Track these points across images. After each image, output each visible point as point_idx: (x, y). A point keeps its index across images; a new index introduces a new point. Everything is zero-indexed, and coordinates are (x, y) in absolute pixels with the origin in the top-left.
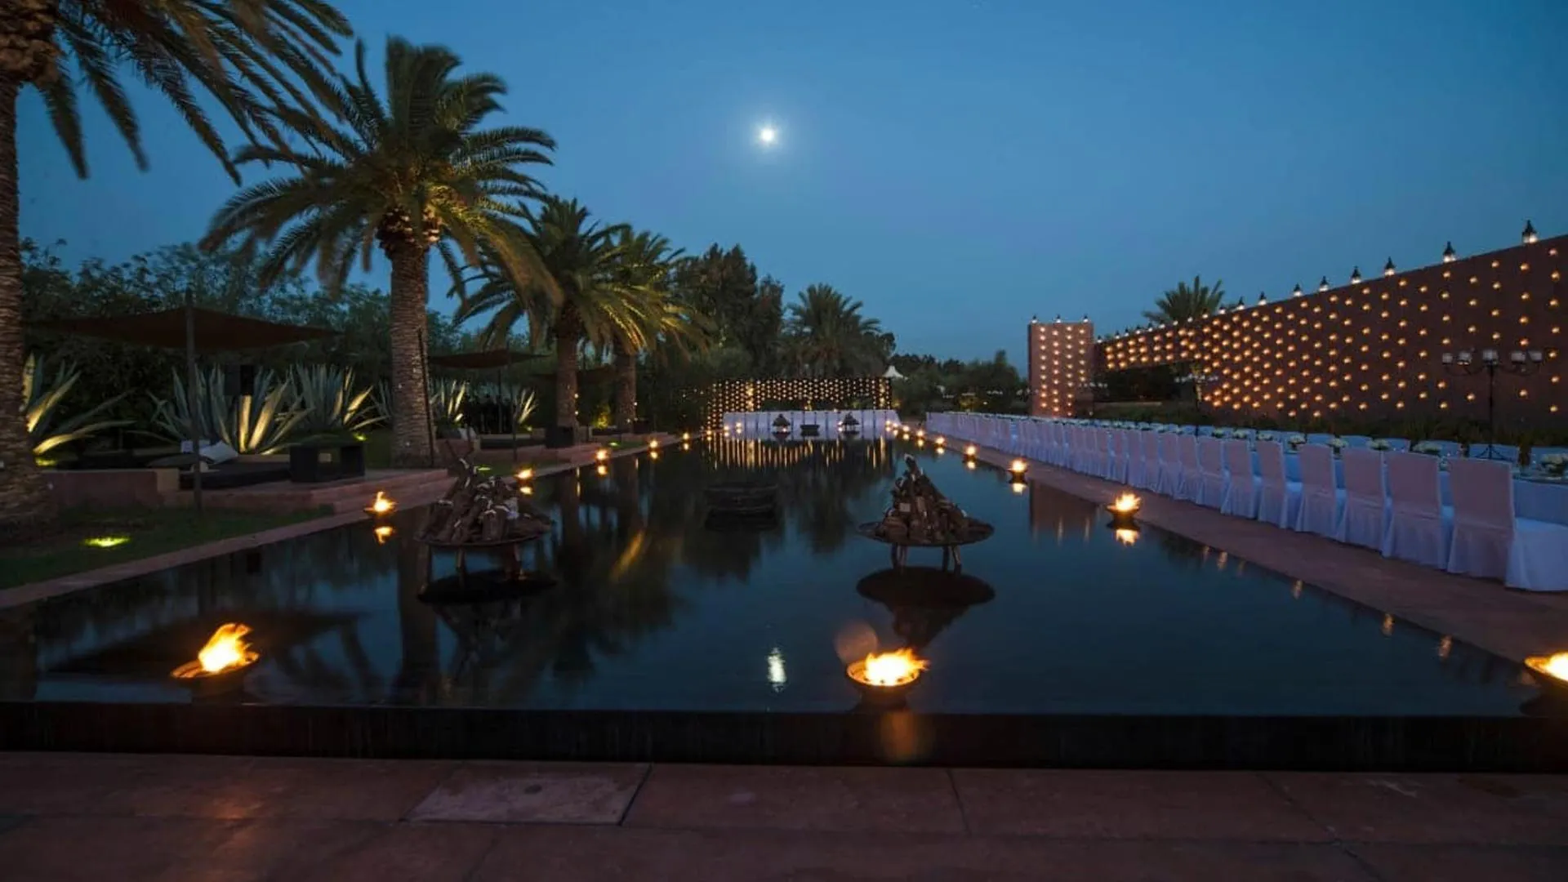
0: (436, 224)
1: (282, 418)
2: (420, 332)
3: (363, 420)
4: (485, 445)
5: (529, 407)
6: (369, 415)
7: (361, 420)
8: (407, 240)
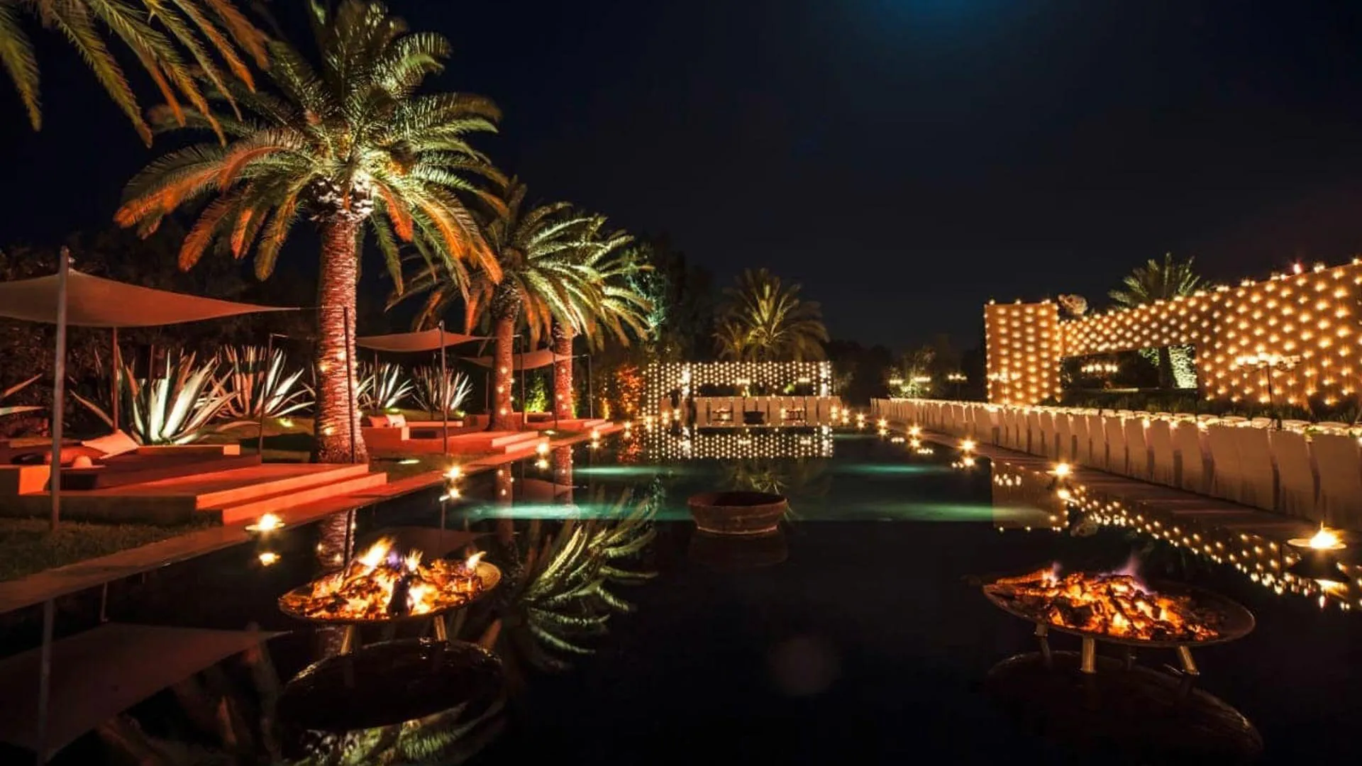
0: (370, 196)
1: (202, 404)
2: (345, 309)
3: (293, 405)
4: (415, 433)
5: (463, 392)
6: (299, 400)
7: (289, 405)
8: (339, 211)
